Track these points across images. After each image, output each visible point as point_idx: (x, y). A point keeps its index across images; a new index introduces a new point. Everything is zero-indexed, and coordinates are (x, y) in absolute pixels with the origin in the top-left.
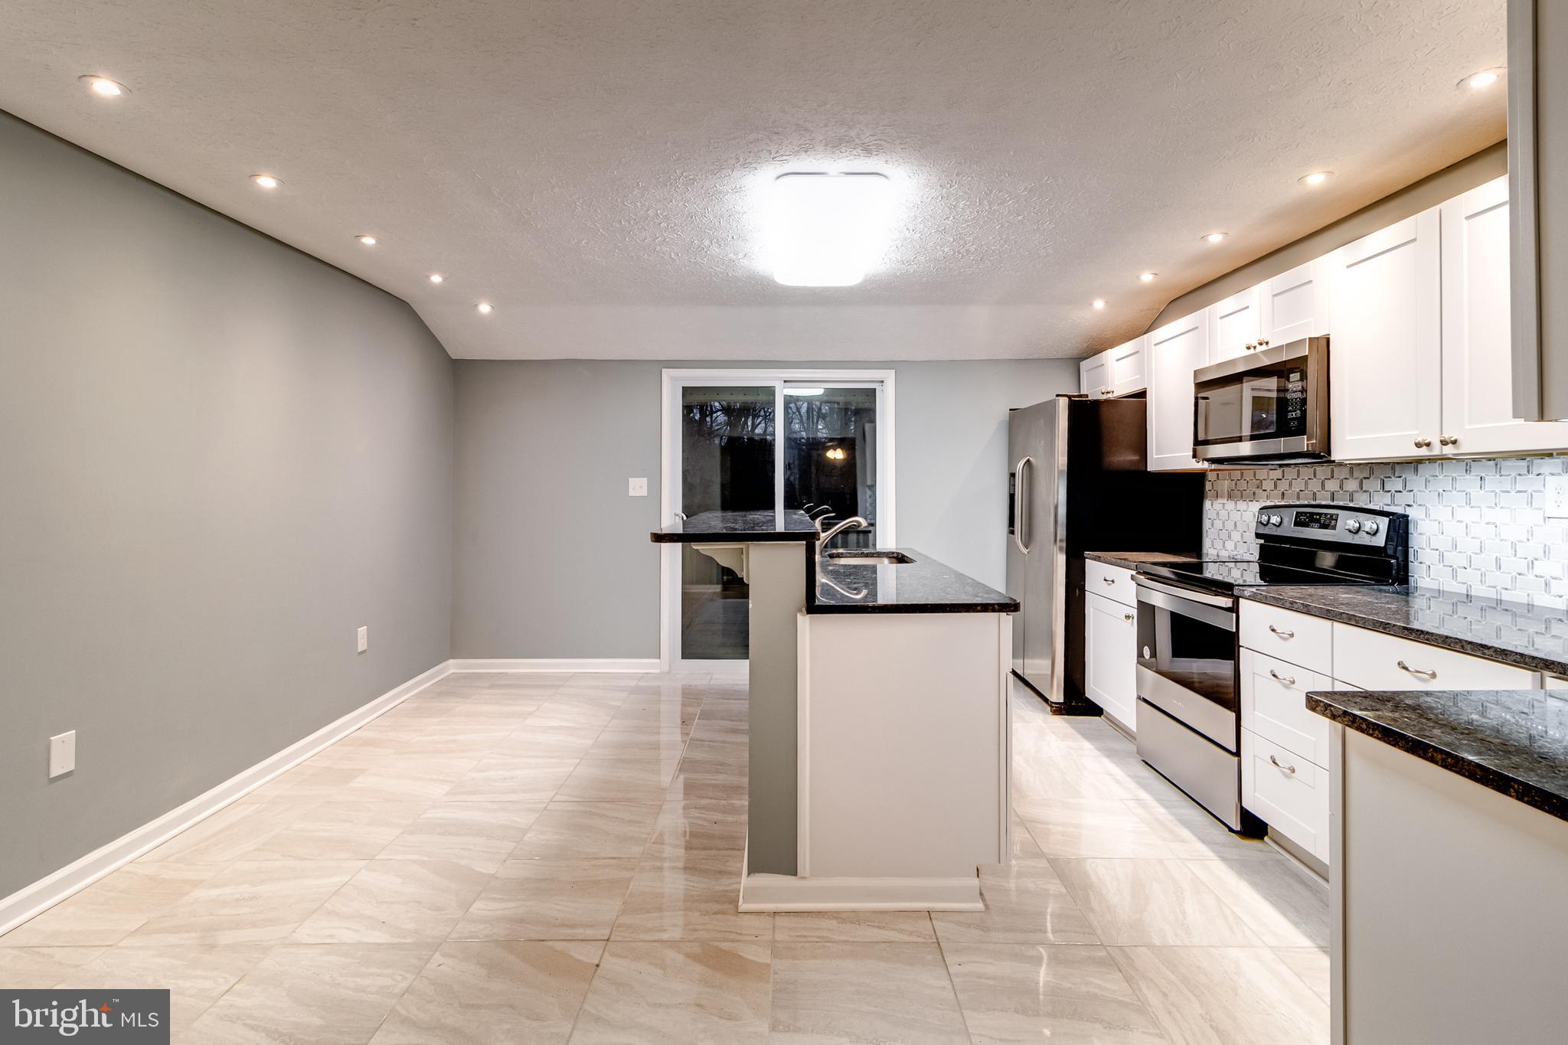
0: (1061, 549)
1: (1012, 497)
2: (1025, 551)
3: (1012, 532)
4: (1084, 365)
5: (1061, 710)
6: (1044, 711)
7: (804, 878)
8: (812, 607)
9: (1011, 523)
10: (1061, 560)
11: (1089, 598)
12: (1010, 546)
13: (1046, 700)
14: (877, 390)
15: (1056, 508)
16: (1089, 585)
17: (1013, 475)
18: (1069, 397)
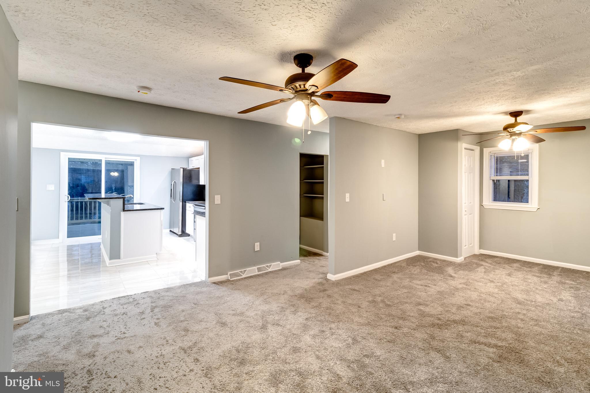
0: (181, 201)
1: (171, 189)
2: (174, 202)
3: (171, 198)
4: (190, 159)
5: (180, 236)
6: (177, 237)
7: (122, 259)
8: (124, 210)
9: (171, 196)
10: (181, 203)
11: (187, 211)
12: (171, 201)
13: (177, 234)
14: (135, 162)
15: (180, 192)
16: (187, 208)
17: (171, 184)
18: (183, 168)
